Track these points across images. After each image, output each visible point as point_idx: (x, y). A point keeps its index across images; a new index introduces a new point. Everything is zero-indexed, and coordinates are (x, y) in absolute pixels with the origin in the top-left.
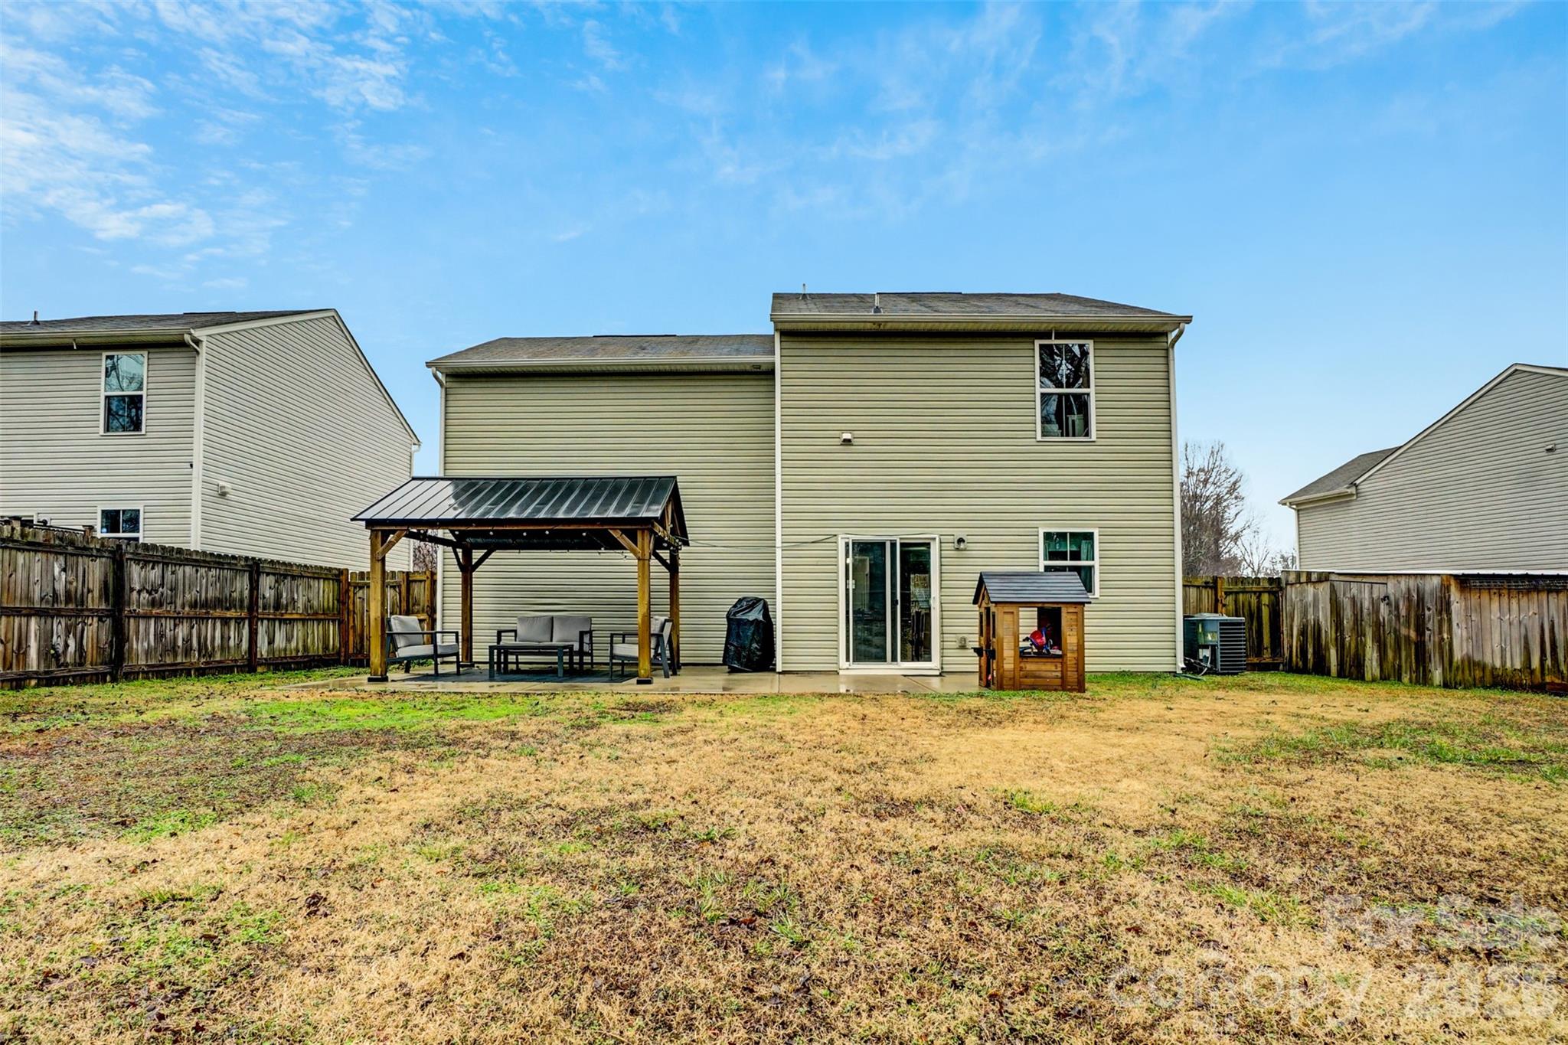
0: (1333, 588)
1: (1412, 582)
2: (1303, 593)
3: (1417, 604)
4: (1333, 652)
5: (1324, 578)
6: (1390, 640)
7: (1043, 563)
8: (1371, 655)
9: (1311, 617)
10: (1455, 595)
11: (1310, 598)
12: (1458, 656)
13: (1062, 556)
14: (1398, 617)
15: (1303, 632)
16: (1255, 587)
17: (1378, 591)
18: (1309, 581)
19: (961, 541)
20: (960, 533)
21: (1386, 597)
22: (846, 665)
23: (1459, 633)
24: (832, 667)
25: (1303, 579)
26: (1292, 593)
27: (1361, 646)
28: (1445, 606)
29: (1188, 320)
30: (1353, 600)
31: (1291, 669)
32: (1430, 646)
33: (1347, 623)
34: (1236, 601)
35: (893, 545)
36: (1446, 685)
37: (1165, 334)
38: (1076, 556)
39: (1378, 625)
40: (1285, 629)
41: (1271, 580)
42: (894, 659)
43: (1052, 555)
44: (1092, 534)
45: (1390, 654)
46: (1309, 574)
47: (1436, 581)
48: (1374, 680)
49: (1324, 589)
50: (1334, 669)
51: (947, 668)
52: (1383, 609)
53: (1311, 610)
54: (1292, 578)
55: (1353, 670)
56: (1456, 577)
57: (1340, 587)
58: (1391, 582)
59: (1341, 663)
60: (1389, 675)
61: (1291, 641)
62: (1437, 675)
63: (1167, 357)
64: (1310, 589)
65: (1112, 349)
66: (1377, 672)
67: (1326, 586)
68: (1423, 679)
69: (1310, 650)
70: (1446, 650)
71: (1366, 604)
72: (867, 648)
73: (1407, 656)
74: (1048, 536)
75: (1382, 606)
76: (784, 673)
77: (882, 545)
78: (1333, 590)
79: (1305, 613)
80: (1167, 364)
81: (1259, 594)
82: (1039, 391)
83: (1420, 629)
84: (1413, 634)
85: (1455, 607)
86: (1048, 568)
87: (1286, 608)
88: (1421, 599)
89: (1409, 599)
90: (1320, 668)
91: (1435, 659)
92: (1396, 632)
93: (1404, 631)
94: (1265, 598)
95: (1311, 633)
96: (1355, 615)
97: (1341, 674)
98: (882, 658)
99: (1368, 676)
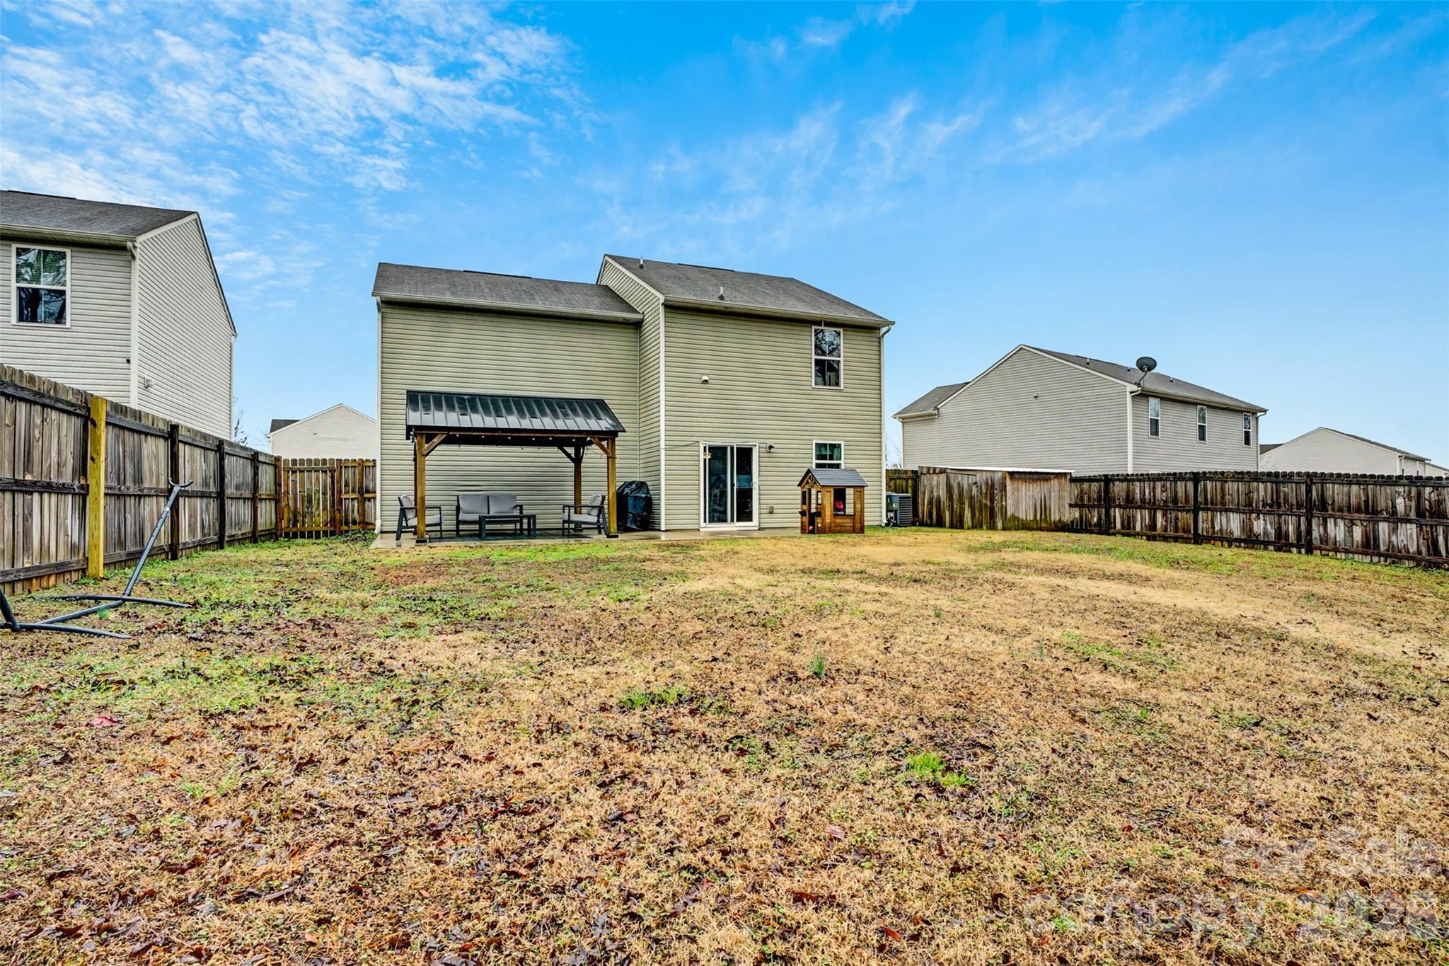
0: (948, 477)
1: (989, 474)
2: (931, 480)
3: (991, 487)
4: (947, 513)
5: (943, 471)
6: (977, 506)
7: (815, 461)
8: (968, 514)
9: (935, 494)
10: (1008, 482)
11: (935, 483)
12: (1009, 515)
13: (824, 457)
14: (981, 493)
15: (930, 502)
16: (905, 476)
17: (972, 479)
18: (934, 472)
19: (771, 447)
20: (770, 442)
21: (976, 483)
22: (704, 525)
23: (1010, 502)
24: (696, 527)
25: (931, 471)
26: (925, 480)
27: (962, 510)
28: (1004, 488)
29: (893, 323)
30: (959, 484)
31: (922, 524)
32: (996, 509)
33: (955, 496)
34: (895, 484)
35: (732, 448)
36: (1004, 529)
37: (879, 329)
38: (831, 458)
39: (972, 498)
40: (920, 501)
41: (913, 472)
42: (732, 521)
43: (820, 457)
44: (840, 445)
45: (977, 514)
46: (935, 469)
47: (1000, 474)
48: (969, 529)
49: (943, 477)
50: (947, 524)
51: (762, 526)
52: (974, 489)
53: (935, 490)
54: (925, 471)
55: (958, 524)
56: (1009, 472)
57: (952, 476)
58: (978, 475)
59: (951, 521)
60: (977, 526)
61: (924, 509)
62: (1000, 524)
63: (880, 342)
64: (935, 477)
65: (852, 334)
66: (970, 524)
67: (944, 475)
68: (992, 527)
69: (934, 513)
70: (1004, 510)
71: (966, 487)
72: (717, 515)
73: (986, 515)
74: (819, 446)
75: (974, 487)
76: (666, 531)
77: (725, 448)
78: (948, 478)
79: (932, 492)
80: (880, 347)
81: (907, 480)
82: (814, 357)
83: (992, 501)
84: (988, 503)
85: (1009, 488)
86: (818, 466)
87: (921, 489)
88: (993, 485)
89: (987, 484)
90: (940, 524)
91: (999, 516)
92: (980, 501)
93: (984, 501)
94: (910, 482)
95: (935, 503)
96: (959, 492)
97: (952, 527)
98: (725, 521)
99: (966, 526)
